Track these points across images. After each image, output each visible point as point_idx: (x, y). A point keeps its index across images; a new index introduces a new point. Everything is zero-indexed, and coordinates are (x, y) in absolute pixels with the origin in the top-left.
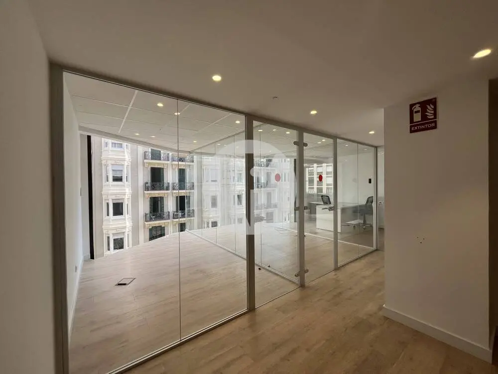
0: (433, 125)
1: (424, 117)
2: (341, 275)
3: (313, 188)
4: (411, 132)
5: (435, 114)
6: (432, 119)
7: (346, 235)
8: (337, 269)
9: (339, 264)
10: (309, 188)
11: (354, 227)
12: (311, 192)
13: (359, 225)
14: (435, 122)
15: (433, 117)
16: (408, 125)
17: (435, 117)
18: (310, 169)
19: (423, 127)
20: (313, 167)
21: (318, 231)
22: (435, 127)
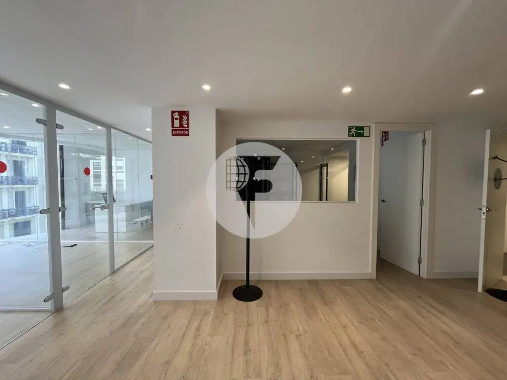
0: (187, 132)
1: (181, 125)
2: (117, 277)
3: (100, 185)
4: (173, 135)
5: (188, 124)
6: (186, 127)
7: (132, 234)
8: (114, 272)
9: (116, 267)
10: (94, 185)
11: (142, 223)
12: (97, 189)
13: (147, 221)
14: (188, 130)
15: (186, 126)
16: (171, 129)
17: (188, 127)
18: (94, 161)
19: (180, 132)
20: (100, 159)
21: (97, 235)
22: (188, 135)
